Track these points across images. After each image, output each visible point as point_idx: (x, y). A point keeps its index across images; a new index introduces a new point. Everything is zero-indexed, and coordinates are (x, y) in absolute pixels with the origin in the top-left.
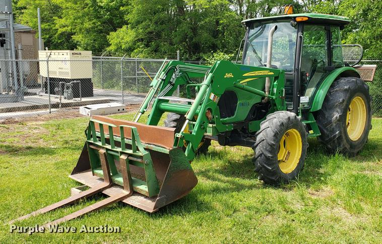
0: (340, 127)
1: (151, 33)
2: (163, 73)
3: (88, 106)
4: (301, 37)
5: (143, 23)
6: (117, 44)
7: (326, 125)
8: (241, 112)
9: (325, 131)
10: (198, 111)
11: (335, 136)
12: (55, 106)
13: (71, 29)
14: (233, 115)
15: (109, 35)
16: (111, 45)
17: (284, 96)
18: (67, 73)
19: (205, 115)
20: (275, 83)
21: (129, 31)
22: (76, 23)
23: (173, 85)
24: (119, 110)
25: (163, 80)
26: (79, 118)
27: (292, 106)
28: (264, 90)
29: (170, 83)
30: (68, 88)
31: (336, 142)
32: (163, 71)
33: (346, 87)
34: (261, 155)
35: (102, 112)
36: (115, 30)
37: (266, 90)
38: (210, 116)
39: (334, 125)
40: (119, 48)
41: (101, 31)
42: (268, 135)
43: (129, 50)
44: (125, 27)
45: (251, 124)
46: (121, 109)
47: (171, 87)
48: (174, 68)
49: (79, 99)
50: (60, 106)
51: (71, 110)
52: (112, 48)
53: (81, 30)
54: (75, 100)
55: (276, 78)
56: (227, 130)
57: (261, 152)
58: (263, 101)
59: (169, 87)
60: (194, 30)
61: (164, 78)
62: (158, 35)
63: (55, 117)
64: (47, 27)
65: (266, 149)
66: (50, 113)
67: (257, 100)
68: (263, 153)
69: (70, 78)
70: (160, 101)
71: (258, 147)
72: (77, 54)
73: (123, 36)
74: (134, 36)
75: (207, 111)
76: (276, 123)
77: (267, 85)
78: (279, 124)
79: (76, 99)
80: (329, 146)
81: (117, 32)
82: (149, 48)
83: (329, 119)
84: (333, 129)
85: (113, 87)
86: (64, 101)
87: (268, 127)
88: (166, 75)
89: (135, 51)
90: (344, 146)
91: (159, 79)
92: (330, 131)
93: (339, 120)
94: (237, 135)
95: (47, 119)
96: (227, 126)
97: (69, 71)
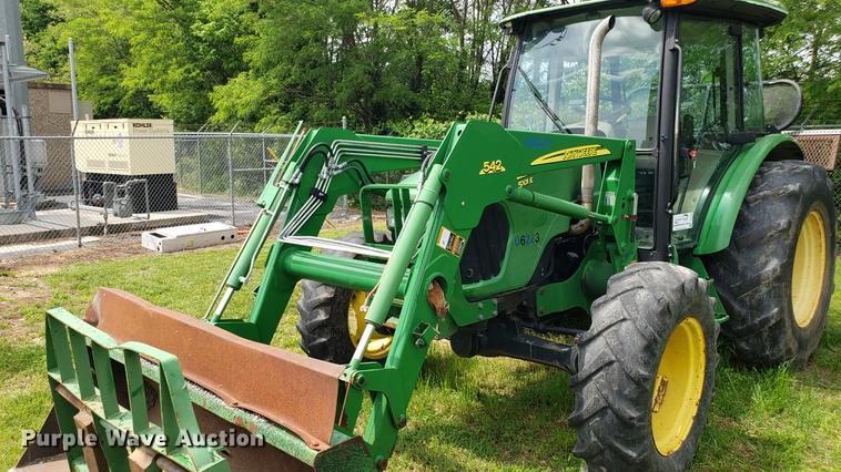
0: (780, 296)
1: (294, 86)
2: (293, 164)
3: (158, 231)
4: (674, 51)
5: (279, 67)
6: (227, 109)
7: (741, 290)
8: (519, 264)
9: (737, 307)
10: (403, 285)
11: (767, 320)
12: (95, 231)
13: (145, 83)
14: (496, 272)
15: (211, 90)
16: (216, 111)
17: (635, 213)
18: (123, 165)
19: (425, 300)
20: (612, 178)
21: (251, 83)
22: (154, 71)
23: (324, 198)
24: (223, 238)
25: (292, 185)
26: (137, 257)
27: (651, 240)
28: (576, 196)
29: (315, 192)
30: (122, 194)
31: (765, 335)
32: (294, 159)
33: (792, 188)
34: (602, 412)
35: (186, 242)
36: (224, 82)
37: (585, 195)
38: (441, 302)
39: (764, 289)
40: (232, 117)
41: (200, 87)
42: (626, 348)
43: (253, 119)
44: (241, 77)
45: (542, 293)
46: (228, 236)
47: (319, 204)
48: (324, 149)
49: (145, 215)
50: (105, 230)
51: (127, 239)
52: (220, 116)
53: (163, 83)
54: (139, 218)
55: (614, 164)
56: (481, 317)
57: (602, 404)
58: (574, 227)
59: (310, 206)
60: (376, 77)
61: (297, 181)
62: (307, 89)
63: (88, 254)
64: (109, 83)
65: (620, 393)
66: (80, 246)
67: (558, 226)
68: (609, 406)
69: (129, 173)
70: (286, 249)
71: (591, 385)
72: (143, 125)
73: (240, 92)
74: (261, 91)
75: (431, 287)
76: (647, 306)
77: (586, 182)
78: (656, 307)
79: (140, 215)
80: (743, 345)
81: (228, 86)
82: (289, 114)
83: (750, 275)
84: (760, 302)
85: (222, 189)
86: (114, 220)
87: (624, 320)
88: (302, 170)
89: (263, 120)
90: (786, 345)
91: (282, 184)
92: (752, 308)
93: (778, 279)
94: (503, 325)
95: (70, 261)
96: (480, 305)
97: (128, 160)
